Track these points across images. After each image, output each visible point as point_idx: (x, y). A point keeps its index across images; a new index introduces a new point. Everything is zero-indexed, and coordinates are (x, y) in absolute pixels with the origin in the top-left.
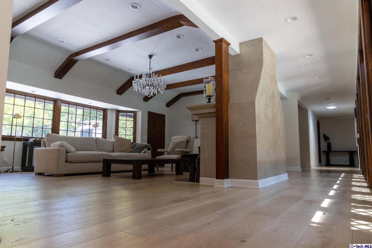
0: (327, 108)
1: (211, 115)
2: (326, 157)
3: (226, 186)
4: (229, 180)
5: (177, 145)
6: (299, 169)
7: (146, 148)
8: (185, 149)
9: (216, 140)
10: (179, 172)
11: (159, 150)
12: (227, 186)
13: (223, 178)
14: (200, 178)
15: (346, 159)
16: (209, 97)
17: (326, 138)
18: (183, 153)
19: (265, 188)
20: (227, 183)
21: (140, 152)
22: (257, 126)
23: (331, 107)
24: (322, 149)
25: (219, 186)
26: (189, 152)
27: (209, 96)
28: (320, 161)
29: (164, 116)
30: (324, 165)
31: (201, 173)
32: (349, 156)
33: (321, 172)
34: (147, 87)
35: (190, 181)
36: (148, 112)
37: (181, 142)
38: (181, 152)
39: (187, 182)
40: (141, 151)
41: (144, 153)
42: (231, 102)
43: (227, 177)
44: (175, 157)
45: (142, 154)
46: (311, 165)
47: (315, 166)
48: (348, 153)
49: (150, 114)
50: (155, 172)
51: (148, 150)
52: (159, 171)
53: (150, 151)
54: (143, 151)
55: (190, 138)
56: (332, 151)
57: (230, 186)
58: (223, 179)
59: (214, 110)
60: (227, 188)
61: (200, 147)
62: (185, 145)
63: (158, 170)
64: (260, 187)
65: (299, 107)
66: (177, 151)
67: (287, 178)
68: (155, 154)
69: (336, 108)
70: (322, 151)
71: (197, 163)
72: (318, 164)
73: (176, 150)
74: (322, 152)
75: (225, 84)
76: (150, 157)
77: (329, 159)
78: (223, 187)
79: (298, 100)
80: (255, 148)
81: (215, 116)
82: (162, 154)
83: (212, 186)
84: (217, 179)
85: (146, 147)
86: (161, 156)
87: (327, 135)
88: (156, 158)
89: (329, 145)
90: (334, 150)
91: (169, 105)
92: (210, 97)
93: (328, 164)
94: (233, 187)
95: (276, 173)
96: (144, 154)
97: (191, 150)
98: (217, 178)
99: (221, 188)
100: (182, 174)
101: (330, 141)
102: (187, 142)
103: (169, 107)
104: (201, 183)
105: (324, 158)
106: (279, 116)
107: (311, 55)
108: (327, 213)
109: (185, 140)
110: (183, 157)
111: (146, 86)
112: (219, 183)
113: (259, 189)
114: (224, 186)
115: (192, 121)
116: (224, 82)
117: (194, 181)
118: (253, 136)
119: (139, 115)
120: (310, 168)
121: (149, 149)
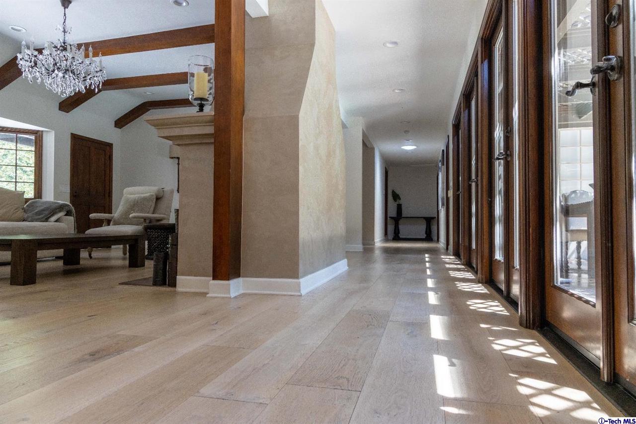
0: (403, 147)
1: (204, 141)
2: (394, 226)
3: (233, 294)
4: (240, 280)
5: (136, 205)
6: (359, 247)
7: (60, 211)
8: (153, 214)
9: (214, 196)
10: (135, 262)
11: (93, 216)
12: (237, 294)
13: (227, 277)
14: (177, 277)
15: (420, 229)
16: (199, 102)
17: (396, 197)
18: (147, 221)
19: (312, 293)
20: (236, 287)
21: (47, 220)
22: (301, 169)
23: (409, 147)
24: (389, 215)
25: (219, 295)
26: (161, 220)
27: (202, 99)
28: (386, 233)
29: (110, 146)
30: (392, 239)
31: (180, 266)
32: (425, 224)
33: (386, 251)
34: (56, 72)
35: (155, 284)
36: (72, 134)
37: (145, 199)
38: (143, 220)
39: (148, 288)
40: (50, 217)
41: (56, 221)
42: (248, 114)
43: (237, 274)
44: (128, 229)
45: (51, 224)
46: (375, 241)
47: (381, 241)
48: (425, 221)
49: (77, 140)
50: (81, 262)
51: (66, 215)
52: (95, 259)
53: (71, 219)
54: (54, 218)
55: (163, 191)
56: (403, 217)
57: (242, 292)
58: (228, 280)
59: (210, 130)
60: (236, 297)
61: (178, 210)
62: (153, 205)
63: (91, 257)
64: (304, 292)
65: (364, 144)
66: (135, 217)
67: (347, 268)
68: (83, 223)
69: (415, 149)
70: (390, 217)
71: (172, 245)
72: (383, 238)
73: (131, 216)
74: (388, 218)
75: (236, 75)
76: (72, 231)
77: (398, 230)
78: (226, 296)
79: (363, 130)
80: (296, 214)
81: (212, 143)
82: (99, 223)
83: (204, 294)
84: (214, 279)
85: (61, 208)
86: (97, 229)
87: (398, 192)
88: (87, 232)
89: (399, 207)
90: (406, 216)
91: (120, 123)
92: (203, 102)
93: (397, 238)
94: (249, 295)
95: (330, 261)
96: (56, 223)
97: (165, 216)
98: (215, 277)
99: (223, 298)
100: (143, 265)
101: (401, 202)
102: (158, 199)
103: (122, 129)
104: (179, 288)
105: (391, 228)
106: (338, 151)
107: (396, 43)
108: (454, 358)
109: (152, 195)
110: (148, 230)
111: (53, 71)
112: (217, 289)
113: (301, 296)
114: (229, 292)
115: (171, 158)
116: (233, 69)
117: (163, 283)
118: (294, 189)
119: (49, 141)
120: (374, 245)
121: (68, 213)
